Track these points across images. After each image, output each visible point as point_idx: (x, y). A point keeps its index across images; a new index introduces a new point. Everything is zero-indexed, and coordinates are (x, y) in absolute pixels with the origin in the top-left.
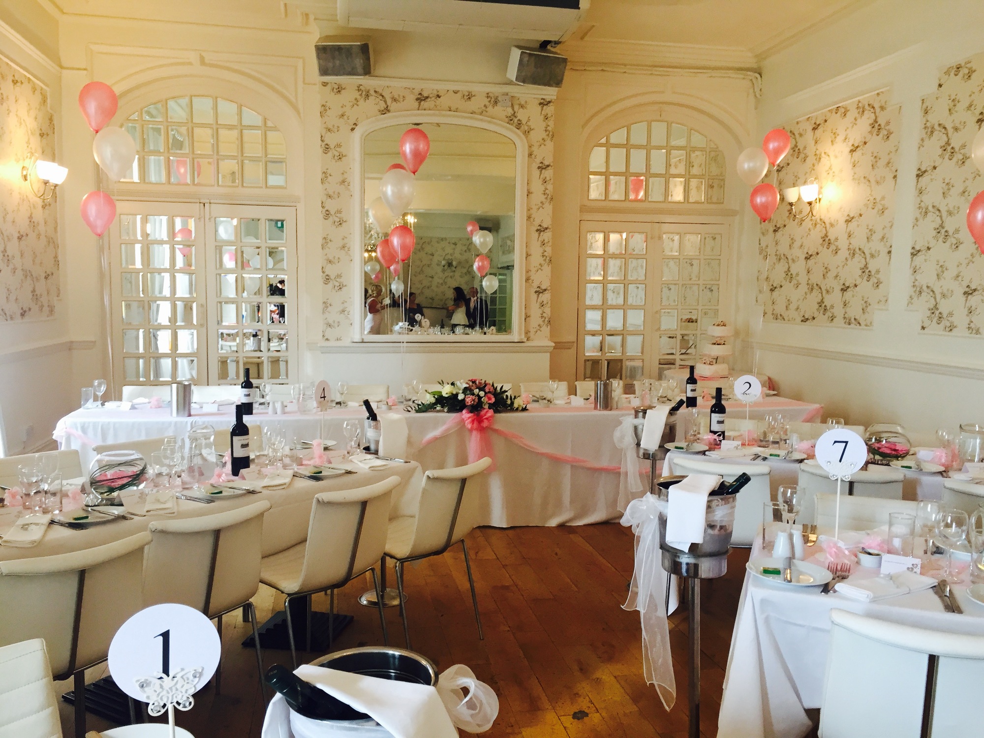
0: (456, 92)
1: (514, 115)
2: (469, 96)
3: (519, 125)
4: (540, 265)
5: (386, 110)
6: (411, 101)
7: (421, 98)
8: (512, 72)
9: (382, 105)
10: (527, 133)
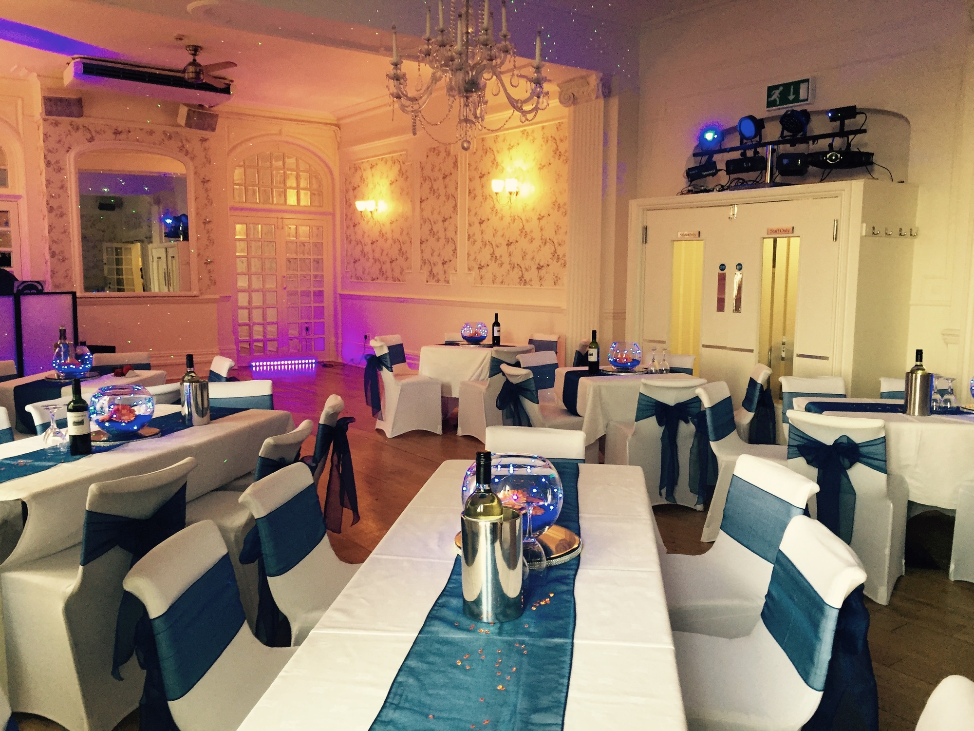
0: (141, 130)
1: (183, 146)
2: (151, 133)
3: (187, 153)
4: (207, 245)
5: (91, 140)
6: (109, 134)
7: (117, 133)
8: (182, 120)
9: (89, 136)
10: (192, 159)
